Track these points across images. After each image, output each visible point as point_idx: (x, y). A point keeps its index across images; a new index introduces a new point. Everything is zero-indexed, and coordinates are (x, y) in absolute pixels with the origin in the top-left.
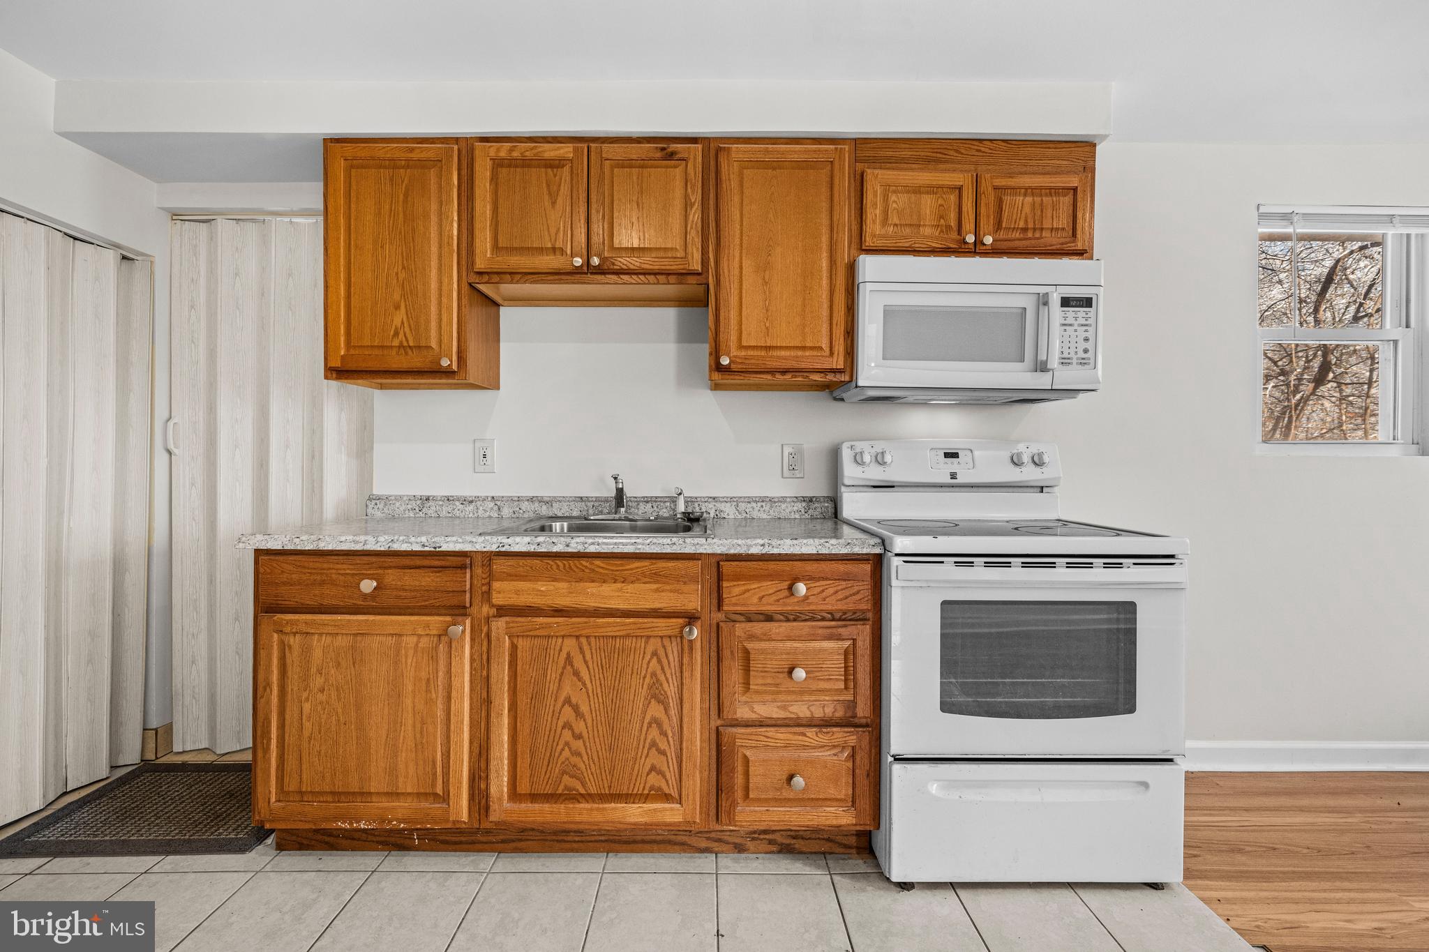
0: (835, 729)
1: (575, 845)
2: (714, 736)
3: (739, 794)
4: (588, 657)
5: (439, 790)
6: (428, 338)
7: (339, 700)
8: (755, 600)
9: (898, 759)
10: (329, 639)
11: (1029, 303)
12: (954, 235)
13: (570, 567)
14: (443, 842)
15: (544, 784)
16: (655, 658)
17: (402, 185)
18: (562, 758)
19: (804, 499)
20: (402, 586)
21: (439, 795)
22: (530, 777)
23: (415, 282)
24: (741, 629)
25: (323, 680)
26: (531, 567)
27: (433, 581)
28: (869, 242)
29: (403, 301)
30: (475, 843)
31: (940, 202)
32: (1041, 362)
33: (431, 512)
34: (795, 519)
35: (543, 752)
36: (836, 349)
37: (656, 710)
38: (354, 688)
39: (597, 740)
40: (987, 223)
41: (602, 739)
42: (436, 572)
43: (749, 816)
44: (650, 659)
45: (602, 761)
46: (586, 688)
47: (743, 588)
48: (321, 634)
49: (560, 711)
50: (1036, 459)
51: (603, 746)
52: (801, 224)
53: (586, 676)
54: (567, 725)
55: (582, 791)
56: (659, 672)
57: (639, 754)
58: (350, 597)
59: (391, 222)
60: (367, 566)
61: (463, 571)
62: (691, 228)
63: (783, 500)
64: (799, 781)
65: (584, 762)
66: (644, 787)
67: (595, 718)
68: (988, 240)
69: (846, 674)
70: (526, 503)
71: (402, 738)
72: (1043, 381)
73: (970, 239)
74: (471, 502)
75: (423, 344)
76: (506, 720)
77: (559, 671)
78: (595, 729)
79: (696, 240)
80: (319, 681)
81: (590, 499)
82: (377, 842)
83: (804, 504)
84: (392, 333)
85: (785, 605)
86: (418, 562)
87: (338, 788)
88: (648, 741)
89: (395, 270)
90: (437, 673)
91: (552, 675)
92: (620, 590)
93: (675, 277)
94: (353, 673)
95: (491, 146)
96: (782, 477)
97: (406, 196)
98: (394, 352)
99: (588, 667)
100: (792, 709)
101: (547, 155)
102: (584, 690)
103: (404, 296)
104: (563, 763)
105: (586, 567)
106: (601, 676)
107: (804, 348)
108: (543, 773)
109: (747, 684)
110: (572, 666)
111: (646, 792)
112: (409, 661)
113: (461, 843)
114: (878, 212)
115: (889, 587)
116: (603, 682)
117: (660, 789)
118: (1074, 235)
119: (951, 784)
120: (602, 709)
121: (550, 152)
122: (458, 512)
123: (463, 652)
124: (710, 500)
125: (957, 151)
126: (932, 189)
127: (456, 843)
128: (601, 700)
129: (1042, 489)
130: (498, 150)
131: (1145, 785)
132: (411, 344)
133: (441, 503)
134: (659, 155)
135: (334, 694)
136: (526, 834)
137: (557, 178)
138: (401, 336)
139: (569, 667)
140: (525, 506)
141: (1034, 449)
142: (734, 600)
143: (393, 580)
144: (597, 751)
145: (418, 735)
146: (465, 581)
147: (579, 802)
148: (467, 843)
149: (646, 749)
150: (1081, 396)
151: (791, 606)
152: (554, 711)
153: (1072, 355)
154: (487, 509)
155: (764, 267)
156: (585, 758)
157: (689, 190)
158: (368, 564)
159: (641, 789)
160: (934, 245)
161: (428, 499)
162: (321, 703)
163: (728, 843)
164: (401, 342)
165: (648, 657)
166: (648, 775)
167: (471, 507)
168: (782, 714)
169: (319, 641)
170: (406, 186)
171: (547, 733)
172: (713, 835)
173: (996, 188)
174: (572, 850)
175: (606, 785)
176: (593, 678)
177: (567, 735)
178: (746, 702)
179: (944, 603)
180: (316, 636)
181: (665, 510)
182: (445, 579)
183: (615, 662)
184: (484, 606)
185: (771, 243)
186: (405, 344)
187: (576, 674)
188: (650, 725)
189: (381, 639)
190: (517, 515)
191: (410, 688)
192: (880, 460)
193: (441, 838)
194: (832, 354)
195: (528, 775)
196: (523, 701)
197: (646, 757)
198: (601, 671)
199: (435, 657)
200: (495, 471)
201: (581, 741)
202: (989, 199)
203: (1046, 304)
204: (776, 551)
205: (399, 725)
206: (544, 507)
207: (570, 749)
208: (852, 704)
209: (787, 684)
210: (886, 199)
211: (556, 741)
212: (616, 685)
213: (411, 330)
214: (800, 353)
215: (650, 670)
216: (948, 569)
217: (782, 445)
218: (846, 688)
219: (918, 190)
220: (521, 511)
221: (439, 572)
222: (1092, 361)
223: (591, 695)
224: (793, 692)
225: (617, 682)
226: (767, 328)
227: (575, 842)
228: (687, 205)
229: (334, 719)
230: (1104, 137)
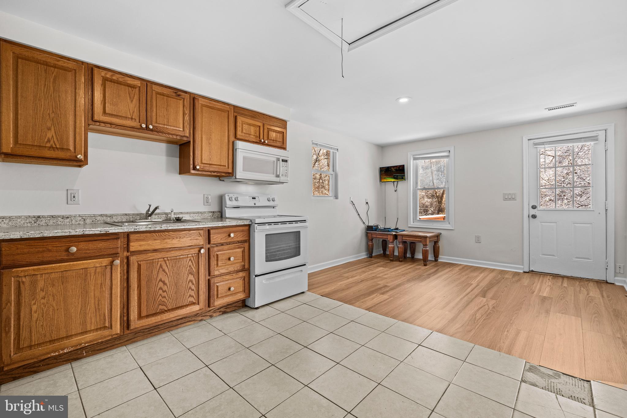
0: (240, 273)
1: (156, 333)
2: (207, 282)
3: (215, 297)
4: (168, 264)
5: (107, 325)
6: (68, 145)
7: (54, 300)
8: (220, 239)
9: (256, 276)
10: (47, 276)
11: (275, 159)
12: (258, 139)
13: (161, 235)
14: (98, 350)
15: (152, 311)
16: (190, 261)
17: (52, 75)
18: (159, 300)
19: (211, 212)
20: (88, 248)
21: (107, 327)
22: (147, 309)
23: (60, 120)
24: (216, 249)
25: (44, 293)
26: (146, 236)
27: (103, 245)
28: (238, 137)
29: (53, 126)
30: (114, 345)
31: (255, 129)
32: (278, 175)
33: (43, 223)
34: (209, 218)
35: (151, 300)
36: (229, 167)
37: (191, 277)
38: (63, 294)
39: (171, 291)
40: (265, 138)
41: (173, 290)
42: (105, 241)
43: (218, 303)
44: (189, 262)
45: (173, 298)
46: (167, 275)
47: (217, 236)
48: (42, 274)
49: (158, 284)
50: (273, 199)
51: (173, 292)
52: (220, 128)
53: (167, 271)
54: (161, 288)
55: (166, 309)
56: (191, 265)
57: (186, 292)
58: (59, 256)
59: (45, 89)
60: (69, 242)
61: (117, 240)
62: (186, 122)
63: (205, 213)
64: (232, 289)
65: (167, 299)
66: (187, 302)
67: (170, 284)
68: (266, 142)
69: (243, 258)
70: (99, 217)
71: (88, 309)
72: (277, 180)
73: (263, 141)
74: (68, 218)
75: (65, 147)
76: (136, 292)
77: (158, 270)
78: (171, 288)
79: (187, 126)
80: (42, 294)
81: (130, 215)
82: (63, 361)
83: (212, 214)
84: (46, 140)
85: (227, 240)
86: (96, 238)
87: (54, 338)
88: (188, 287)
89: (48, 112)
90: (105, 280)
91: (155, 273)
92: (179, 241)
93: (179, 136)
94: (62, 287)
95: (102, 71)
96: (204, 205)
97: (55, 79)
98: (47, 149)
99: (168, 268)
100: (229, 269)
101: (129, 82)
102: (166, 275)
103: (54, 125)
104: (159, 301)
105: (167, 234)
106: (173, 270)
107: (221, 165)
108: (151, 307)
109: (217, 264)
110: (162, 268)
111: (188, 304)
112: (92, 278)
113: (107, 347)
114: (240, 128)
115: (254, 232)
116: (173, 272)
117: (192, 301)
118: (283, 144)
119: (268, 279)
120: (173, 280)
121: (130, 81)
122: (60, 222)
123: (117, 270)
124: (180, 213)
125: (259, 116)
126: (254, 125)
127: (105, 348)
128: (172, 278)
129: (274, 207)
130: (106, 74)
131: (302, 271)
132: (58, 146)
133: (49, 219)
134: (174, 94)
135: (51, 298)
136: (137, 335)
137: (133, 92)
138: (52, 142)
139: (161, 269)
140: (98, 218)
141: (272, 197)
142: (214, 240)
143: (83, 247)
144: (171, 295)
145: (97, 306)
146: (118, 244)
147: (165, 313)
148: (111, 346)
149: (188, 290)
150: (285, 183)
151: (229, 240)
152: (155, 285)
153: (284, 174)
154: (77, 221)
155: (209, 139)
156: (167, 298)
157: (185, 109)
158: (70, 241)
159: (186, 303)
160: (254, 141)
161: (39, 217)
162: (43, 304)
163: (208, 316)
164: (52, 145)
165: (188, 261)
166: (188, 298)
167: (68, 220)
168: (227, 271)
169: (41, 277)
170: (55, 76)
171: (153, 293)
172: (203, 315)
173: (267, 128)
174: (155, 335)
175: (174, 305)
176: (170, 271)
177: (161, 292)
178: (217, 270)
179: (266, 235)
180: (39, 275)
181: (163, 218)
182: (109, 244)
183: (177, 264)
184: (125, 252)
185: (211, 131)
186: (54, 146)
187: (164, 271)
188: (189, 283)
189: (76, 271)
190: (94, 222)
191: (93, 288)
192: (236, 200)
193: (97, 349)
194: (228, 168)
195: (146, 309)
196: (143, 283)
197: (188, 293)
198: (172, 268)
199: (104, 274)
200: (80, 203)
201: (166, 293)
202: (266, 131)
203: (279, 160)
204: (226, 225)
205: (87, 304)
206: (109, 219)
207: (161, 296)
208: (244, 266)
209: (229, 262)
210: (242, 125)
211: (156, 295)
212: (178, 272)
213: (58, 141)
214: (219, 167)
215: (189, 265)
216: (267, 227)
217: (204, 195)
218: (243, 261)
219: (250, 125)
220: (97, 221)
221: (106, 241)
222: (287, 176)
223: (169, 276)
224: (230, 264)
225: (178, 271)
226: (210, 158)
227: (156, 332)
228: (184, 114)
229: (51, 309)
230: (289, 121)
